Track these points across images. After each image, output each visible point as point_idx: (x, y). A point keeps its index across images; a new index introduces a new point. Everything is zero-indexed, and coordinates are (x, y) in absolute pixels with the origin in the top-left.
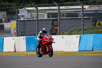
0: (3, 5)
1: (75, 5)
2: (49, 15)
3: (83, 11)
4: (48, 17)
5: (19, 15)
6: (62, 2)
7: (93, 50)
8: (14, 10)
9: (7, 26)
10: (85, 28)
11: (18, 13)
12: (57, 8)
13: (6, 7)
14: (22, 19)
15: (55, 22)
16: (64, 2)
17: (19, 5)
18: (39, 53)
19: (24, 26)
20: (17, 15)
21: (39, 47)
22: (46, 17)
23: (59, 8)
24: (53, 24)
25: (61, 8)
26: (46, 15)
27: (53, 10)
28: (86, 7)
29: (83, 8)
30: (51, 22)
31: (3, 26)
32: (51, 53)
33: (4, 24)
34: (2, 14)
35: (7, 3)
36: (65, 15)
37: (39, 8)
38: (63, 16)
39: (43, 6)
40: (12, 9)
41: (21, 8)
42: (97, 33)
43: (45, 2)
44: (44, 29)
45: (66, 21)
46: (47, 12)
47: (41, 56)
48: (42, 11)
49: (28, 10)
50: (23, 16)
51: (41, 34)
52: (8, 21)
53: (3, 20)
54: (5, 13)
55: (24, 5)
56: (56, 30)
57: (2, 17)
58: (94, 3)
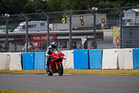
0: (102, 5)
5: (124, 18)
8: (117, 12)
9: (107, 33)
11: (123, 16)
13: (106, 7)
14: (128, 25)
17: (123, 5)
18: (49, 71)
19: (131, 34)
20: (122, 19)
21: (48, 65)
32: (61, 71)
33: (103, 30)
34: (101, 17)
35: (108, 3)
40: (114, 11)
41: (126, 10)
44: (53, 43)
47: (51, 74)
49: (137, 13)
50: (129, 21)
51: (50, 49)
52: (109, 27)
53: (102, 25)
54: (104, 16)
55: (130, 6)
57: (100, 22)
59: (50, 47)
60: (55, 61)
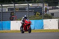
1: (24, 3)
2: (9, 9)
3: (29, 7)
4: (8, 10)
6: (16, 2)
7: (34, 29)
10: (30, 16)
12: (13, 5)
15: (12, 13)
16: (18, 2)
22: (7, 11)
23: (15, 5)
24: (11, 14)
25: (16, 5)
26: (7, 9)
27: (11, 6)
28: (30, 5)
29: (29, 5)
30: (10, 13)
36: (18, 9)
37: (3, 5)
38: (17, 10)
39: (5, 4)
42: (37, 19)
43: (7, 2)
45: (18, 13)
46: (8, 7)
48: (5, 7)
51: (24, 19)
56: (13, 18)
58: (35, 2)
60: (26, 25)
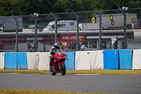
0: (132, 5)
13: (137, 7)
31: (132, 33)
33: (134, 30)
34: (131, 16)
35: (138, 2)
44: (56, 44)
52: (139, 27)
53: (133, 25)
54: (135, 16)
57: (131, 22)
59: (53, 47)
